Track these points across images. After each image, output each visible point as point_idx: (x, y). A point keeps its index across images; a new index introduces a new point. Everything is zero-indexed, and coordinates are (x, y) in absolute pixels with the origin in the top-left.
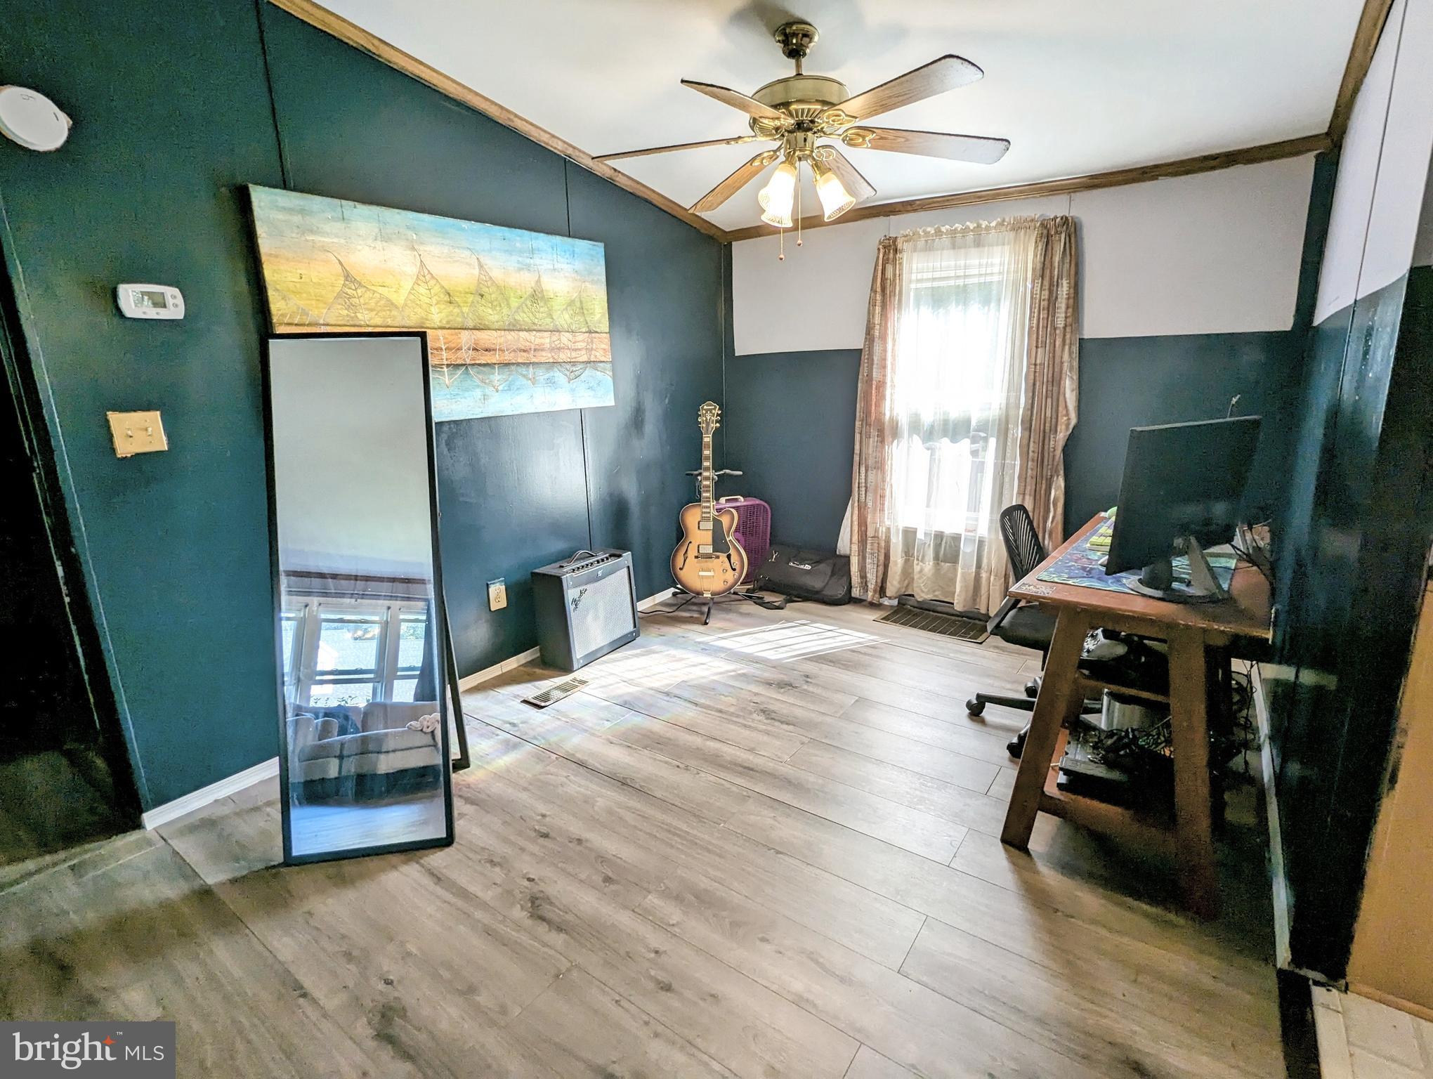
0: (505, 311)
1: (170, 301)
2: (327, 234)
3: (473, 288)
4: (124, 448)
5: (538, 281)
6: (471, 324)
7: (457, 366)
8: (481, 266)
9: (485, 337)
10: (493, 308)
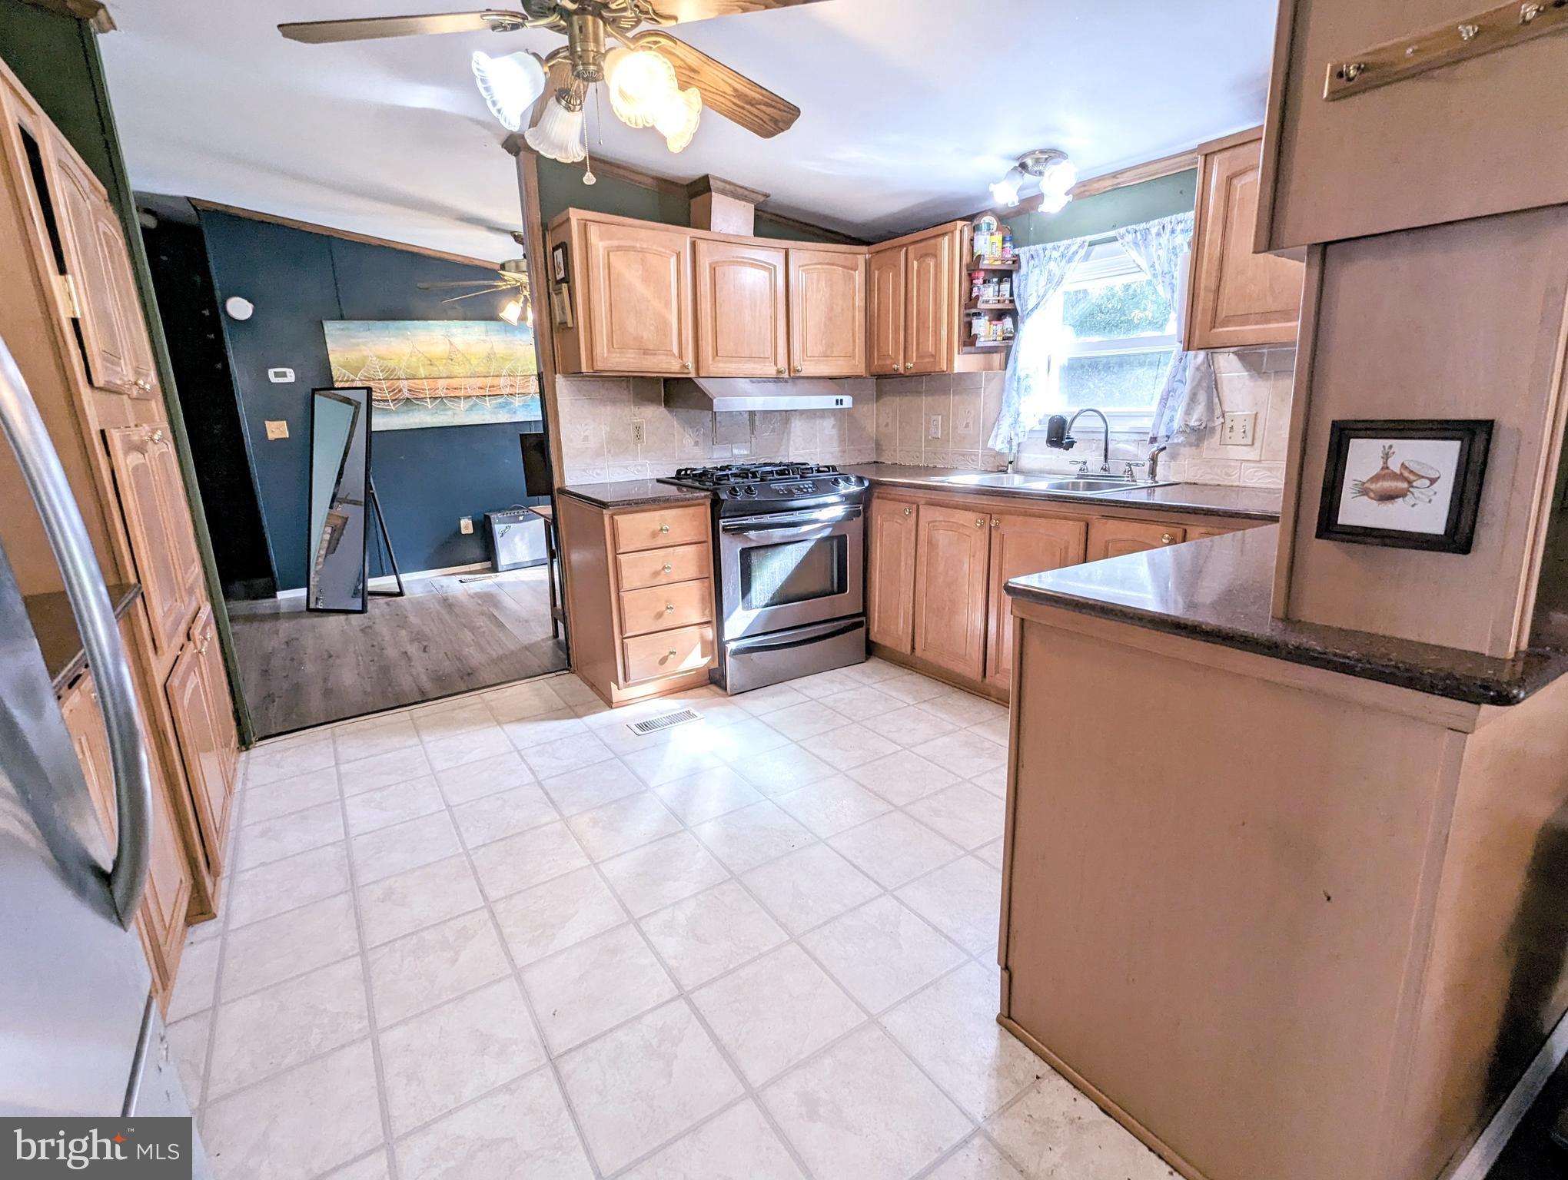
0: (468, 366)
1: (288, 374)
2: (359, 338)
3: (446, 356)
4: (271, 436)
5: (492, 348)
6: (445, 375)
7: (436, 398)
8: (451, 344)
9: (454, 382)
10: (459, 365)
